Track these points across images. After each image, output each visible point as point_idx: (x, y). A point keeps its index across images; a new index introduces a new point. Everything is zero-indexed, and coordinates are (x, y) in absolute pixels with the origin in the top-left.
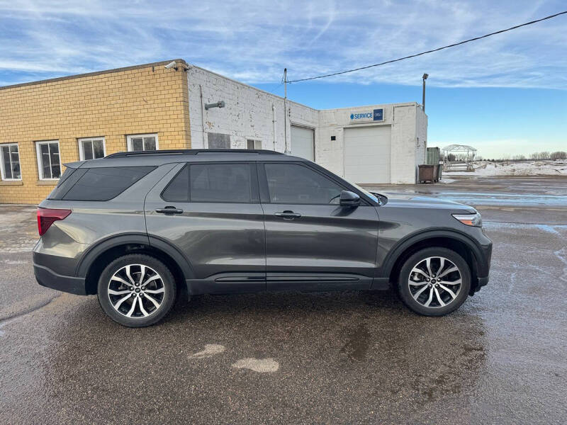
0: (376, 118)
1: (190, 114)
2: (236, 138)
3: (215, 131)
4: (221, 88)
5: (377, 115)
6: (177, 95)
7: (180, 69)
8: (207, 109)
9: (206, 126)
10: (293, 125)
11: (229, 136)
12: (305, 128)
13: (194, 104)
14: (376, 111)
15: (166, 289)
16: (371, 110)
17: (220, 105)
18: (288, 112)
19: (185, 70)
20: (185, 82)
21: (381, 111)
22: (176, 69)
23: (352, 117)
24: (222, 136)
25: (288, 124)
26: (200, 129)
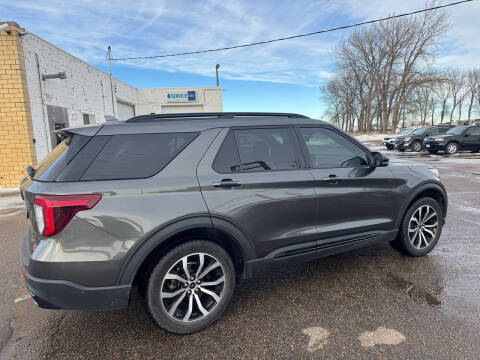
0: (190, 99)
1: (29, 84)
2: (73, 112)
3: (54, 103)
4: (55, 59)
5: (191, 96)
6: (13, 62)
7: (14, 33)
8: (44, 79)
9: (44, 97)
10: (119, 102)
11: (66, 109)
12: (127, 104)
13: (32, 74)
14: (189, 93)
15: (227, 277)
16: (185, 90)
17: (61, 76)
18: (114, 89)
19: (20, 35)
20: (20, 47)
21: (193, 93)
22: (9, 33)
23: (169, 96)
24: (60, 109)
25: (115, 100)
26: (39, 101)
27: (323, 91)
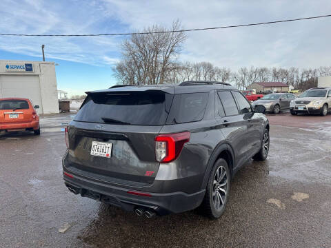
0: (27, 70)
5: (29, 67)
14: (27, 65)
16: (23, 63)
21: (31, 65)
23: (7, 67)
27: (114, 70)
